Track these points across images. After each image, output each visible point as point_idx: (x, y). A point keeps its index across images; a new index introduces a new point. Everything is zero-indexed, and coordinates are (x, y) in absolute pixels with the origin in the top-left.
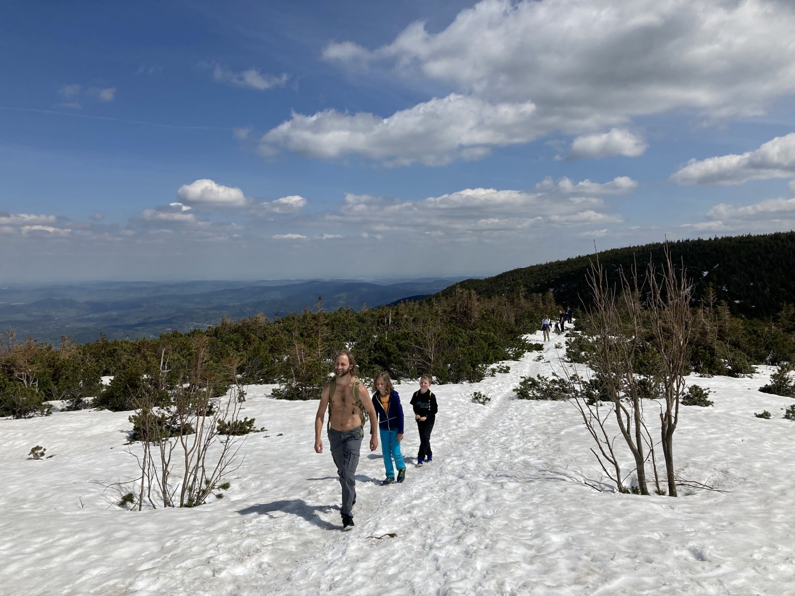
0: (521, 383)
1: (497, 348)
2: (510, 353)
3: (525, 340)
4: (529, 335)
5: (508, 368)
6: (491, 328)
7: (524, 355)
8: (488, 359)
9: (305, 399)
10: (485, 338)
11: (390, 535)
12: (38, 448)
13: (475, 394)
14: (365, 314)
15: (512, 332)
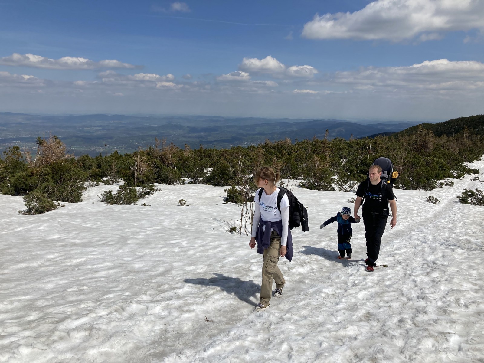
0: (463, 193)
1: (445, 170)
2: (454, 173)
3: (466, 166)
4: (469, 163)
5: (452, 183)
6: (441, 156)
7: (464, 176)
8: (439, 176)
9: (319, 190)
10: (437, 163)
11: (384, 266)
12: (182, 200)
13: (430, 197)
14: (353, 142)
15: (456, 160)
